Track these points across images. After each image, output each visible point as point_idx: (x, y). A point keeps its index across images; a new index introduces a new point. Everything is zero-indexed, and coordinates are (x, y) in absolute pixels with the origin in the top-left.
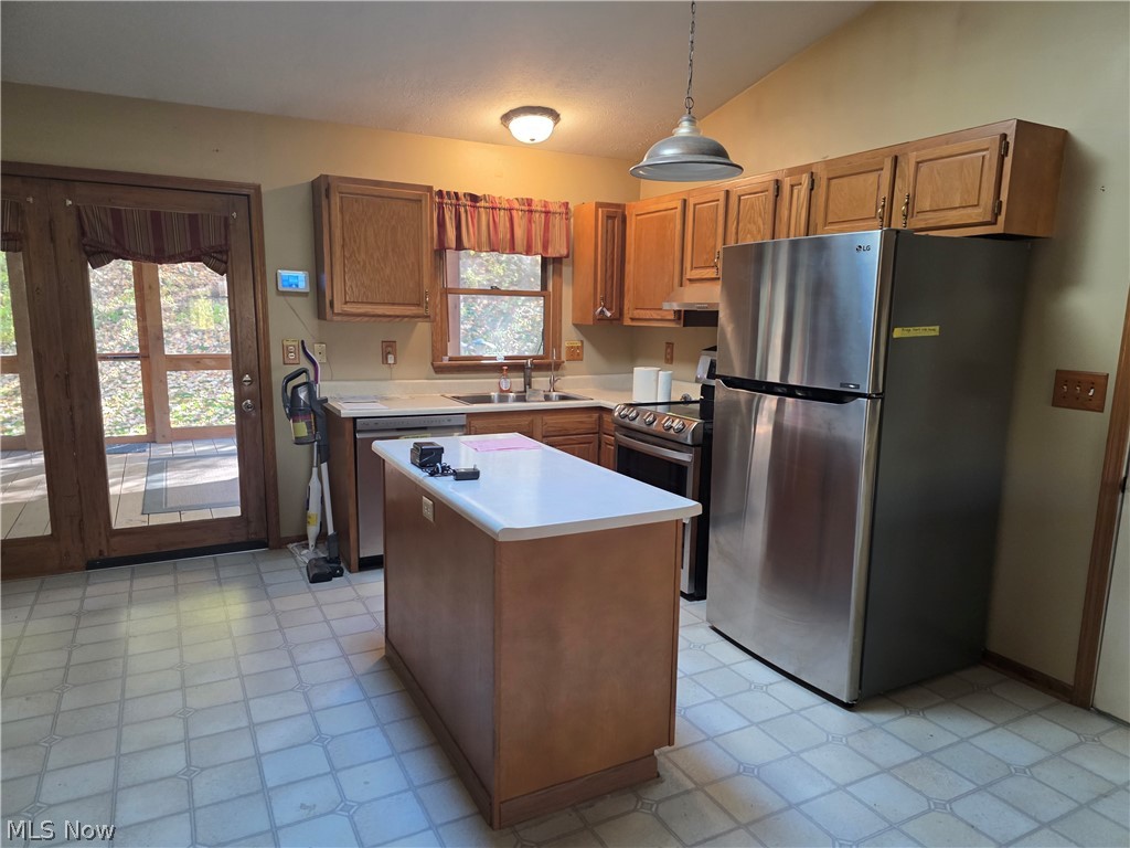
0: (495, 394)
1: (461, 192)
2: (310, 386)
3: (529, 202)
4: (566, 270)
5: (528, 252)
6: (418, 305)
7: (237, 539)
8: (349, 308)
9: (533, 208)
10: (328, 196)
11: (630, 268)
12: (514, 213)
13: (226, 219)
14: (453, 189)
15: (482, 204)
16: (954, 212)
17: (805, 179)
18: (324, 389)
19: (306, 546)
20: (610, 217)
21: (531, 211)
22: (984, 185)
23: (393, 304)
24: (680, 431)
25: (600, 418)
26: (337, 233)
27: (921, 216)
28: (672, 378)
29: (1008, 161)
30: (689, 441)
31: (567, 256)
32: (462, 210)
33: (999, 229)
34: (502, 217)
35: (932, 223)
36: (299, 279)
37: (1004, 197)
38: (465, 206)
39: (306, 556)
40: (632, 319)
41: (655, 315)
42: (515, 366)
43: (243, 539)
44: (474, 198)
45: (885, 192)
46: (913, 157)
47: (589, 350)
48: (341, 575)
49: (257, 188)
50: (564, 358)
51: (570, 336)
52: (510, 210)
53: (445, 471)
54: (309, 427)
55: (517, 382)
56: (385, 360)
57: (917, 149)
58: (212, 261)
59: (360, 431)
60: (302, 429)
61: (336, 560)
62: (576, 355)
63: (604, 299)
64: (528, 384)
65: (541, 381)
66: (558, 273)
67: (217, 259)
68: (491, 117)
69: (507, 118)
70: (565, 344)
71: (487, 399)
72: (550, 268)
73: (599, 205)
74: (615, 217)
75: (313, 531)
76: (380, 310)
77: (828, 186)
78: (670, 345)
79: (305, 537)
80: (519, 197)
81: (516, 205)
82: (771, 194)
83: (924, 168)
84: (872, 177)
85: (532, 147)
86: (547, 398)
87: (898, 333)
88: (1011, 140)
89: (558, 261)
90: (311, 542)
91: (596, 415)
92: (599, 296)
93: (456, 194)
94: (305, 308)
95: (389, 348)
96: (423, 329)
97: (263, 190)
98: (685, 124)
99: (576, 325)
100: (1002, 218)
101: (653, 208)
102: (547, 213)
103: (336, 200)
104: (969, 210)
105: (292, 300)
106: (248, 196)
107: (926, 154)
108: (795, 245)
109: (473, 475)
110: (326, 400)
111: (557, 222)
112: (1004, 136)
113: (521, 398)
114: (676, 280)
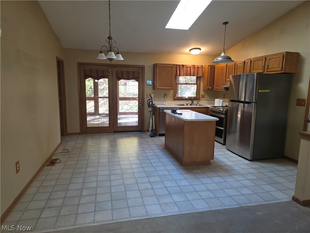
0: (185, 105)
1: (181, 64)
2: (152, 101)
3: (194, 66)
4: (202, 79)
5: (194, 76)
6: (171, 87)
7: (137, 130)
8: (159, 88)
9: (195, 67)
10: (156, 67)
11: (215, 78)
12: (191, 68)
13: (139, 72)
14: (179, 64)
15: (185, 66)
16: (275, 69)
17: (249, 61)
18: (154, 102)
19: (149, 132)
20: (211, 68)
21: (194, 67)
22: (280, 63)
23: (167, 87)
24: (222, 111)
25: (207, 110)
26: (158, 74)
27: (270, 69)
28: (223, 102)
29: (284, 59)
30: (224, 113)
31: (202, 76)
32: (181, 68)
33: (283, 72)
34: (189, 69)
35: (271, 71)
36: (150, 82)
37: (284, 66)
38: (181, 67)
39: (149, 133)
40: (216, 89)
41: (220, 88)
42: (190, 99)
43: (138, 130)
44: (183, 66)
45: (263, 65)
46: (268, 58)
47: (206, 96)
48: (155, 136)
49: (144, 66)
50: (200, 97)
51: (202, 93)
52: (190, 67)
53: (177, 113)
54: (152, 109)
55: (190, 102)
56: (164, 98)
57: (269, 57)
58: (136, 79)
59: (160, 110)
60: (150, 109)
61: (155, 134)
62: (203, 97)
63: (209, 85)
64: (192, 102)
65: (195, 102)
66: (200, 80)
67: (137, 79)
68: (187, 50)
69: (190, 50)
70: (201, 94)
71: (184, 105)
72: (198, 79)
73: (209, 66)
74: (212, 68)
75: (150, 129)
76: (164, 88)
77: (254, 63)
78: (224, 95)
79: (149, 131)
80: (192, 65)
81: (192, 66)
82: (243, 64)
83: (270, 60)
84: (261, 61)
85: (196, 55)
86: (196, 105)
87: (260, 91)
88: (285, 55)
89: (200, 77)
90: (150, 131)
91: (206, 109)
92: (208, 84)
93: (180, 65)
94: (151, 88)
95: (165, 95)
96: (172, 91)
97: (145, 66)
98: (223, 53)
99: (203, 90)
100: (283, 70)
101: (220, 66)
102: (198, 68)
103: (158, 68)
104: (278, 68)
105: (148, 86)
106: (143, 68)
107: (271, 57)
108: (247, 75)
109: (181, 114)
110: (155, 104)
111: (200, 69)
112: (284, 55)
113: (191, 105)
114: (225, 81)
